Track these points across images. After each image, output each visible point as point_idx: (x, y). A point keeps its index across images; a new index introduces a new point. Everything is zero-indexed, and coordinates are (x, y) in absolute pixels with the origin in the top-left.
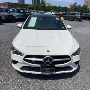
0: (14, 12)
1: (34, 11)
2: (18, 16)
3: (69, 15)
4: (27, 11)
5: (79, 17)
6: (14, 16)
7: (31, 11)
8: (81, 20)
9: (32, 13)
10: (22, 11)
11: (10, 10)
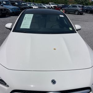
0: (7, 5)
1: (31, 4)
2: (12, 9)
3: (70, 8)
4: (23, 4)
5: (81, 10)
6: (8, 10)
7: (28, 3)
8: (83, 13)
9: (28, 5)
10: (16, 3)
11: (3, 3)
